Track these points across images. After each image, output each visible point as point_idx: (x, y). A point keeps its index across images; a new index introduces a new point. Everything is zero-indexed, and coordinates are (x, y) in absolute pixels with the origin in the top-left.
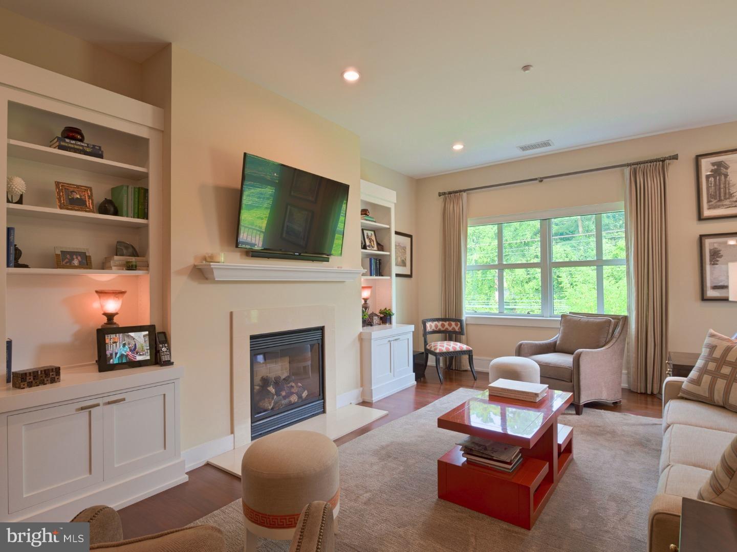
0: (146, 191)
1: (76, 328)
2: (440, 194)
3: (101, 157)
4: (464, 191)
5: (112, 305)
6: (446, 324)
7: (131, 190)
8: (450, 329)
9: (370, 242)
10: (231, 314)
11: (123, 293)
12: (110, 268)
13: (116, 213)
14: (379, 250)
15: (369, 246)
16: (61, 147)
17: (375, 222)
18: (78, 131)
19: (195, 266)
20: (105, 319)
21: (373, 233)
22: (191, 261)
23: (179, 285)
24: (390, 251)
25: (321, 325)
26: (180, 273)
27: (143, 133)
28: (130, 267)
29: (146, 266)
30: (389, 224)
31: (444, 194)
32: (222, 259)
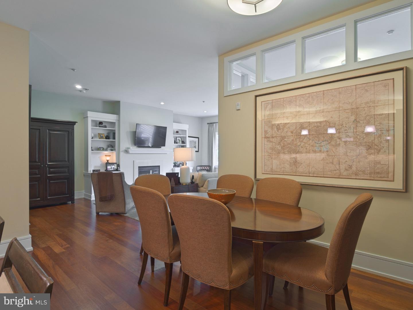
0: (115, 133)
1: (101, 163)
2: (208, 124)
3: (106, 127)
4: (215, 123)
5: (108, 158)
6: (206, 167)
7: (112, 133)
8: (207, 169)
9: (179, 141)
10: (134, 161)
11: (110, 156)
12: (108, 150)
13: (109, 139)
14: (182, 143)
15: (178, 142)
16: (99, 127)
17: (180, 135)
18: (102, 122)
19: (125, 150)
20: (107, 161)
21: (180, 138)
22: (124, 149)
23: (122, 154)
24: (186, 144)
25: (159, 165)
26: (122, 151)
27: (114, 121)
28: (112, 150)
29: (115, 150)
30: (186, 135)
31: (209, 123)
32: (131, 148)
